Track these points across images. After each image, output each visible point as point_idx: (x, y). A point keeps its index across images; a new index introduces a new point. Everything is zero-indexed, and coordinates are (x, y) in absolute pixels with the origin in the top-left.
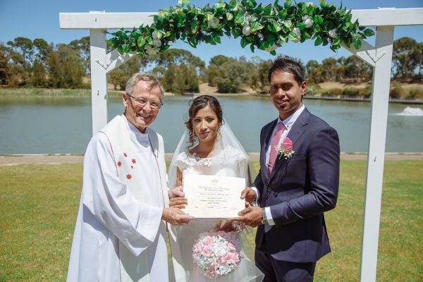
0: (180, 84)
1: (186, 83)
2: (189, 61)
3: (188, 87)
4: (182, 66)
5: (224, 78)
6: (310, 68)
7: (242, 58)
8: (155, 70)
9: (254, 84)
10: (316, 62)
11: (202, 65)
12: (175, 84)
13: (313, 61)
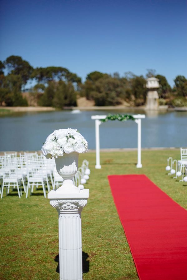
0: (59, 99)
1: (66, 98)
2: (67, 77)
3: (67, 101)
4: (61, 82)
5: (100, 92)
6: (178, 83)
7: (116, 74)
8: (37, 87)
9: (128, 98)
10: (184, 77)
11: (79, 81)
12: (55, 100)
13: (181, 76)
